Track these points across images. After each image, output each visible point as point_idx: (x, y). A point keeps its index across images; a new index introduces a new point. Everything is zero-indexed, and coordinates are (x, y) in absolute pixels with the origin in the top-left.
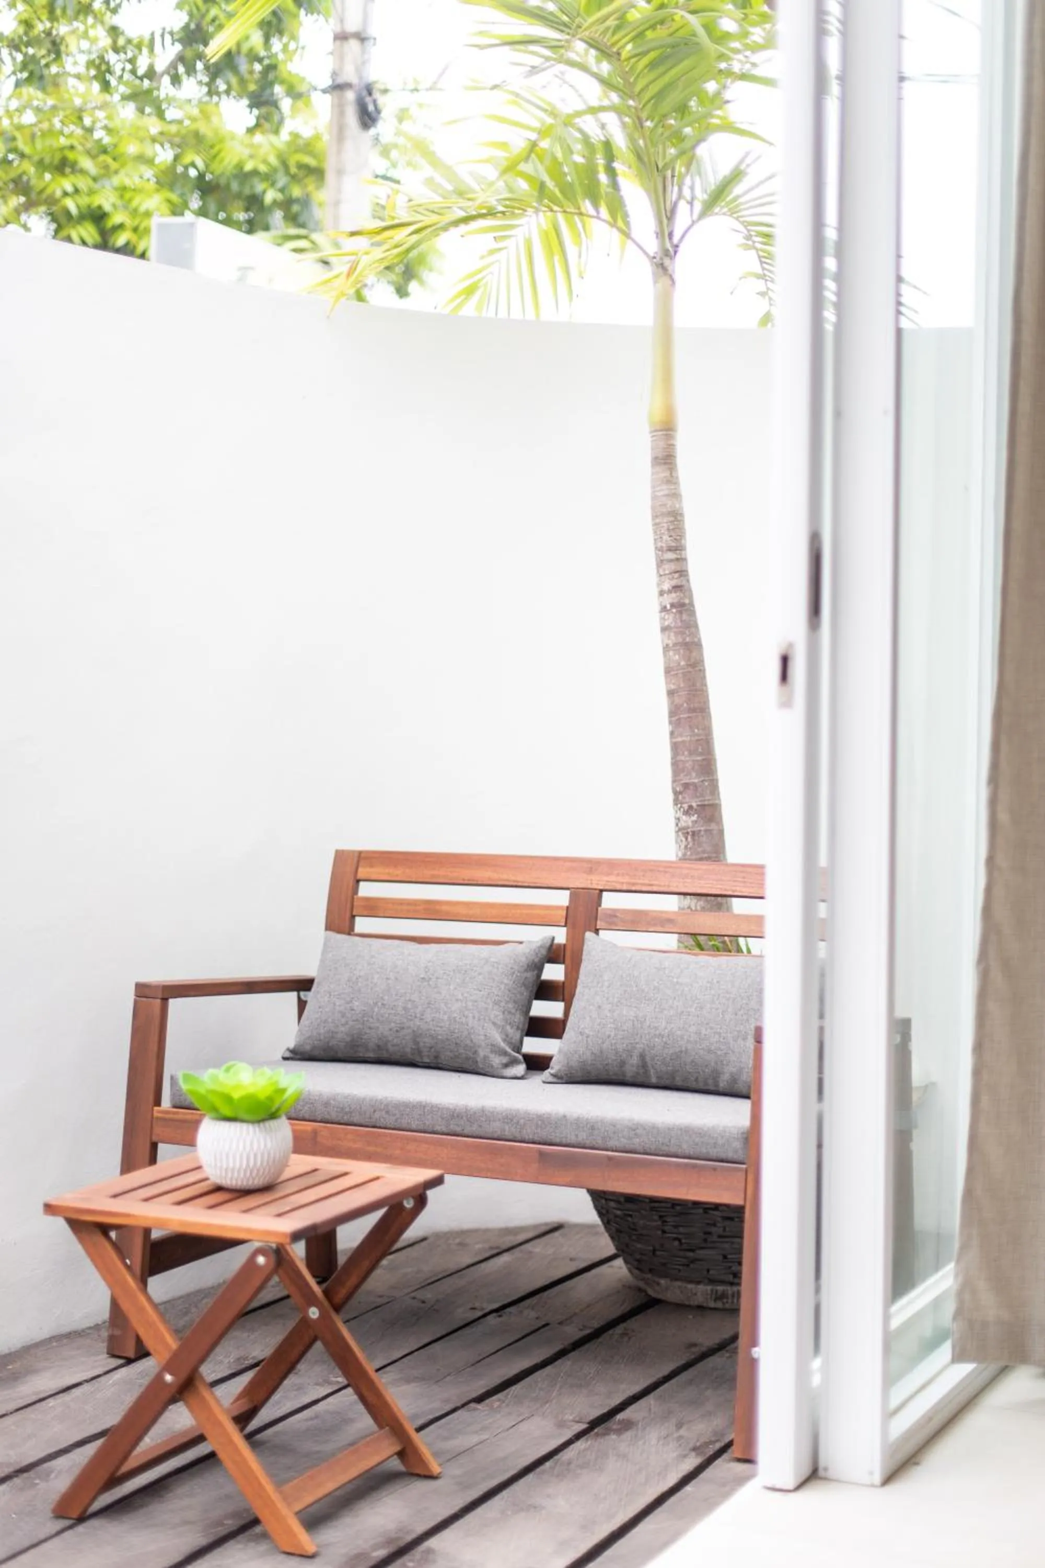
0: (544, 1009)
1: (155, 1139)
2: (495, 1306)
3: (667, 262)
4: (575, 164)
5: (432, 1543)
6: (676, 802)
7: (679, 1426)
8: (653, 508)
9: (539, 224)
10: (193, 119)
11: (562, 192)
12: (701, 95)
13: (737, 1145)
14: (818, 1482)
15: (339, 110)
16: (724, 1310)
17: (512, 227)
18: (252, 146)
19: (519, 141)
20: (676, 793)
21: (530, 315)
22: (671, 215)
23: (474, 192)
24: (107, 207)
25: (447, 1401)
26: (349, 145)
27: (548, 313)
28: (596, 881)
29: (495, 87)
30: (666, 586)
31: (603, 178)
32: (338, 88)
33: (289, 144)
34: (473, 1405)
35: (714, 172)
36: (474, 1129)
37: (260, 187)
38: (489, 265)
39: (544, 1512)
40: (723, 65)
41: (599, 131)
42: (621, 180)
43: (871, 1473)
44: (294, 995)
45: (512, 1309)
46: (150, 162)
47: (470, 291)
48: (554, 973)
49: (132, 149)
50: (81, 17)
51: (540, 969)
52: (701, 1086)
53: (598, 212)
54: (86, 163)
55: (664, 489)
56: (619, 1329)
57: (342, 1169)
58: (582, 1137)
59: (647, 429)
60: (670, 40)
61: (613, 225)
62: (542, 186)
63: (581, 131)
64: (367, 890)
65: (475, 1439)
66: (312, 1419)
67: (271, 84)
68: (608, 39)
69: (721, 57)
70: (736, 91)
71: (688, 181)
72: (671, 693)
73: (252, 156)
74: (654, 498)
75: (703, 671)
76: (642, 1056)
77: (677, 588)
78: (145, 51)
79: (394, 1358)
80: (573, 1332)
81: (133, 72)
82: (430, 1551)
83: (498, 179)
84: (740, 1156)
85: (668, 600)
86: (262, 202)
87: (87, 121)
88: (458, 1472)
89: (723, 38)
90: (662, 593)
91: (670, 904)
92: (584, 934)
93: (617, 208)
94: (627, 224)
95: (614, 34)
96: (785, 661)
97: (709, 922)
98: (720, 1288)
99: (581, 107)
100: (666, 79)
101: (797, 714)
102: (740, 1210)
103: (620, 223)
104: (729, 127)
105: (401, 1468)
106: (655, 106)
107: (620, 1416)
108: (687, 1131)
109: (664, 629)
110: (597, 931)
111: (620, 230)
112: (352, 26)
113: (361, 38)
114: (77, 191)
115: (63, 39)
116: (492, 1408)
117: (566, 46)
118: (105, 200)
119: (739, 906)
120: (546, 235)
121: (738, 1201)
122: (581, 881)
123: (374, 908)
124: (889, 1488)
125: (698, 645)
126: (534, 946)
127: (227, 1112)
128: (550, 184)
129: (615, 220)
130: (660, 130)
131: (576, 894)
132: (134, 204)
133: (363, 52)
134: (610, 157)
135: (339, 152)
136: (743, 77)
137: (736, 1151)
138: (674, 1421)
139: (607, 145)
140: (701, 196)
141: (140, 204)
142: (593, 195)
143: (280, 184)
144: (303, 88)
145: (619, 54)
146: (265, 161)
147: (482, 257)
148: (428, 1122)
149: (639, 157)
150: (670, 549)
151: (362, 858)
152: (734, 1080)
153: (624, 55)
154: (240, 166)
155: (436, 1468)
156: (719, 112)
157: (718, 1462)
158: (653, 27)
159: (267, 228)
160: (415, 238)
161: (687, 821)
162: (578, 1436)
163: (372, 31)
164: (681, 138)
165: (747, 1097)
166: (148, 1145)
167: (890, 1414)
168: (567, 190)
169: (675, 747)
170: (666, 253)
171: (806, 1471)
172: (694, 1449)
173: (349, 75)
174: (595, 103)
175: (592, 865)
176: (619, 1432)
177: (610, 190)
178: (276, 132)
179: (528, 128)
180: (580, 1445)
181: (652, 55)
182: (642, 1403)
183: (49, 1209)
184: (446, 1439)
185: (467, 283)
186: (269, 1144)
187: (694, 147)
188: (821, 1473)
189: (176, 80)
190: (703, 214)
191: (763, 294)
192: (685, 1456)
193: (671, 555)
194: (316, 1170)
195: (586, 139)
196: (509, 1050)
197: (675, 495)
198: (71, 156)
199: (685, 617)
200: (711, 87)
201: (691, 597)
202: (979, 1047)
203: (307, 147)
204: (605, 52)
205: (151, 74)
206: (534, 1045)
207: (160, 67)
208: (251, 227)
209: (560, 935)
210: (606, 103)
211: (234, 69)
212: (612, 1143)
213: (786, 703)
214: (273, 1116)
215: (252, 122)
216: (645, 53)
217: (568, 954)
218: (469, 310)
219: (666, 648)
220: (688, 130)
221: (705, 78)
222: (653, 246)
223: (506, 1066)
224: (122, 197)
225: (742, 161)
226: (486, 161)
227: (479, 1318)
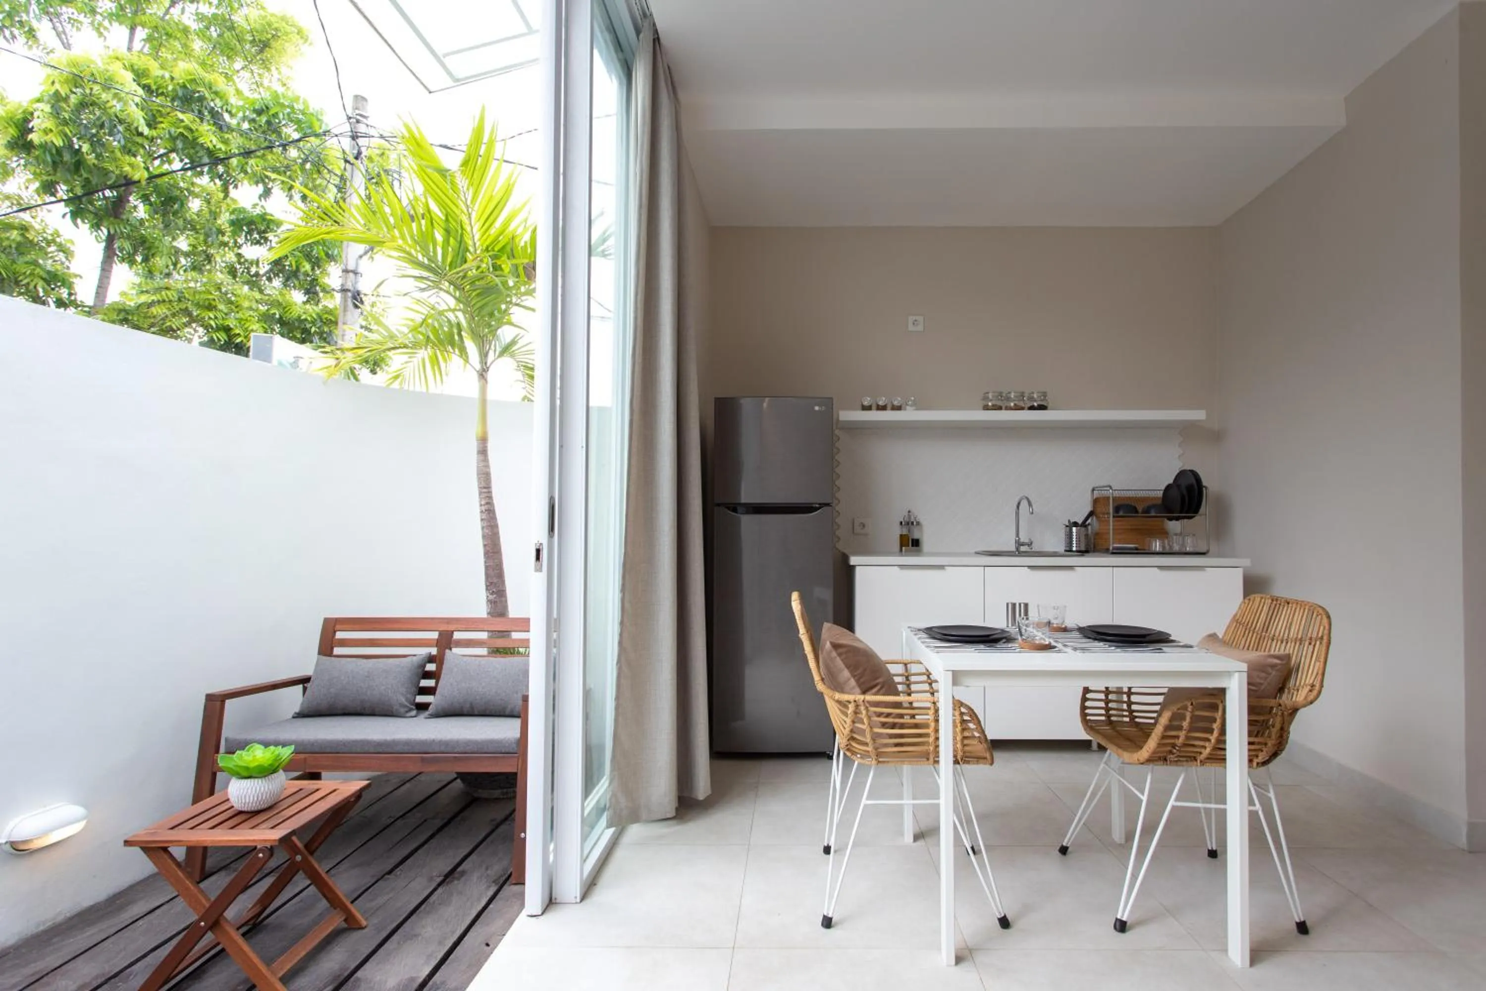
0: (425, 683)
1: (214, 770)
2: (401, 814)
3: (484, 373)
4: (444, 331)
5: (359, 974)
6: (487, 589)
7: (487, 869)
8: (478, 471)
9: (428, 354)
10: (276, 295)
11: (438, 341)
12: (500, 311)
13: (514, 746)
14: (554, 905)
15: (345, 300)
16: (507, 798)
17: (416, 353)
18: (305, 309)
19: (419, 318)
20: (487, 586)
21: (424, 390)
22: (486, 355)
23: (397, 337)
24: (232, 326)
25: (373, 876)
26: (349, 313)
27: (433, 389)
28: (451, 628)
29: (405, 295)
30: (483, 503)
31: (456, 337)
32: (344, 290)
33: (322, 310)
34: (387, 876)
35: (505, 340)
36: (389, 750)
37: (308, 326)
38: (405, 368)
39: (420, 938)
40: (508, 299)
41: (454, 319)
42: (465, 339)
43: (576, 897)
44: (301, 686)
45: (409, 814)
46: (257, 310)
47: (396, 377)
48: (431, 667)
49: (246, 304)
50: (222, 248)
51: (424, 666)
52: (498, 714)
53: (454, 351)
54: (221, 307)
55: (482, 464)
56: (459, 818)
57: (316, 787)
58: (443, 748)
59: (475, 439)
60: (486, 286)
61: (461, 356)
62: (428, 337)
63: (446, 317)
64: (340, 635)
65: (386, 898)
66: (299, 902)
67: (315, 286)
68: (459, 282)
69: (508, 296)
70: (514, 309)
71: (493, 343)
72: (485, 546)
73: (304, 313)
74: (478, 467)
75: (499, 538)
76: (471, 704)
77: (487, 503)
78: (254, 266)
79: (348, 853)
80: (438, 823)
81: (248, 273)
82: (358, 979)
83: (409, 333)
84: (515, 750)
85: (483, 508)
86: (310, 332)
87: (224, 290)
88: (376, 921)
89: (509, 288)
90: (481, 505)
91: (483, 636)
92: (444, 650)
93: (463, 351)
94: (467, 357)
95: (462, 279)
96: (538, 552)
97: (500, 643)
98: (505, 790)
99: (446, 308)
100: (484, 302)
101: (543, 575)
102: (516, 774)
103: (464, 356)
104: (511, 323)
105: (346, 926)
106: (479, 312)
107: (460, 869)
108: (492, 742)
109: (482, 520)
110: (451, 649)
111: (464, 360)
112: (351, 267)
113: (355, 273)
114: (216, 318)
115: (212, 255)
116: (396, 876)
117: (440, 282)
118: (231, 322)
119: (515, 635)
120: (430, 358)
121: (515, 771)
122: (444, 627)
123: (344, 643)
124: (584, 902)
125: (496, 526)
126: (421, 657)
127: (245, 774)
128: (432, 337)
129: (462, 355)
130: (481, 321)
131: (441, 634)
132: (246, 326)
133: (356, 278)
134: (460, 331)
135: (344, 315)
136: (517, 305)
137: (513, 749)
138: (484, 867)
139: (459, 325)
140: (498, 350)
141: (249, 327)
142: (452, 344)
143: (318, 326)
144: (328, 289)
145: (463, 289)
146: (311, 316)
147: (402, 364)
148: (366, 749)
149: (473, 332)
150: (485, 488)
151: (337, 621)
152: (512, 711)
153: (466, 290)
154: (299, 317)
155: (364, 923)
156: (507, 317)
157: (505, 887)
158: (478, 280)
159: (311, 342)
160: (369, 354)
161: (491, 597)
162: (439, 885)
163: (360, 270)
164: (490, 326)
165: (518, 717)
166: (210, 774)
167: (584, 860)
168: (441, 342)
169: (487, 568)
170: (484, 370)
171: (547, 901)
172: (494, 882)
173: (349, 286)
174: (452, 307)
175: (449, 621)
176: (458, 879)
177: (459, 343)
178: (317, 305)
179: (422, 313)
180: (440, 890)
181: (478, 291)
182: (470, 859)
183: (127, 843)
184: (372, 900)
185: (396, 374)
186: (270, 787)
187: (496, 330)
188: (553, 901)
189: (270, 279)
190: (499, 356)
191: (524, 388)
192: (490, 887)
193: (485, 490)
194: (301, 790)
195: (449, 321)
196: (408, 705)
197: (488, 466)
198: (213, 303)
199: (491, 515)
200: (503, 307)
201: (494, 507)
202: (617, 698)
203: (330, 312)
204: (457, 287)
205: (257, 275)
206: (420, 699)
207: (262, 272)
208: (303, 341)
209: (434, 651)
210: (458, 308)
211: (297, 278)
212: (456, 751)
213: (539, 569)
214: (275, 771)
215: (305, 299)
216: (475, 290)
217: (437, 658)
218: (396, 385)
219: (483, 528)
220: (493, 323)
221: (501, 302)
222: (478, 367)
223: (407, 712)
224: (240, 323)
225: (515, 338)
226: (404, 325)
227: (393, 822)
